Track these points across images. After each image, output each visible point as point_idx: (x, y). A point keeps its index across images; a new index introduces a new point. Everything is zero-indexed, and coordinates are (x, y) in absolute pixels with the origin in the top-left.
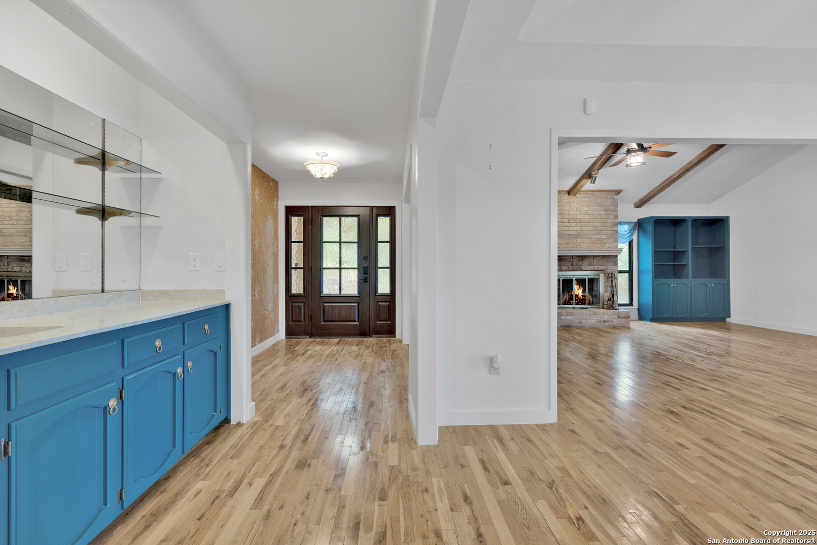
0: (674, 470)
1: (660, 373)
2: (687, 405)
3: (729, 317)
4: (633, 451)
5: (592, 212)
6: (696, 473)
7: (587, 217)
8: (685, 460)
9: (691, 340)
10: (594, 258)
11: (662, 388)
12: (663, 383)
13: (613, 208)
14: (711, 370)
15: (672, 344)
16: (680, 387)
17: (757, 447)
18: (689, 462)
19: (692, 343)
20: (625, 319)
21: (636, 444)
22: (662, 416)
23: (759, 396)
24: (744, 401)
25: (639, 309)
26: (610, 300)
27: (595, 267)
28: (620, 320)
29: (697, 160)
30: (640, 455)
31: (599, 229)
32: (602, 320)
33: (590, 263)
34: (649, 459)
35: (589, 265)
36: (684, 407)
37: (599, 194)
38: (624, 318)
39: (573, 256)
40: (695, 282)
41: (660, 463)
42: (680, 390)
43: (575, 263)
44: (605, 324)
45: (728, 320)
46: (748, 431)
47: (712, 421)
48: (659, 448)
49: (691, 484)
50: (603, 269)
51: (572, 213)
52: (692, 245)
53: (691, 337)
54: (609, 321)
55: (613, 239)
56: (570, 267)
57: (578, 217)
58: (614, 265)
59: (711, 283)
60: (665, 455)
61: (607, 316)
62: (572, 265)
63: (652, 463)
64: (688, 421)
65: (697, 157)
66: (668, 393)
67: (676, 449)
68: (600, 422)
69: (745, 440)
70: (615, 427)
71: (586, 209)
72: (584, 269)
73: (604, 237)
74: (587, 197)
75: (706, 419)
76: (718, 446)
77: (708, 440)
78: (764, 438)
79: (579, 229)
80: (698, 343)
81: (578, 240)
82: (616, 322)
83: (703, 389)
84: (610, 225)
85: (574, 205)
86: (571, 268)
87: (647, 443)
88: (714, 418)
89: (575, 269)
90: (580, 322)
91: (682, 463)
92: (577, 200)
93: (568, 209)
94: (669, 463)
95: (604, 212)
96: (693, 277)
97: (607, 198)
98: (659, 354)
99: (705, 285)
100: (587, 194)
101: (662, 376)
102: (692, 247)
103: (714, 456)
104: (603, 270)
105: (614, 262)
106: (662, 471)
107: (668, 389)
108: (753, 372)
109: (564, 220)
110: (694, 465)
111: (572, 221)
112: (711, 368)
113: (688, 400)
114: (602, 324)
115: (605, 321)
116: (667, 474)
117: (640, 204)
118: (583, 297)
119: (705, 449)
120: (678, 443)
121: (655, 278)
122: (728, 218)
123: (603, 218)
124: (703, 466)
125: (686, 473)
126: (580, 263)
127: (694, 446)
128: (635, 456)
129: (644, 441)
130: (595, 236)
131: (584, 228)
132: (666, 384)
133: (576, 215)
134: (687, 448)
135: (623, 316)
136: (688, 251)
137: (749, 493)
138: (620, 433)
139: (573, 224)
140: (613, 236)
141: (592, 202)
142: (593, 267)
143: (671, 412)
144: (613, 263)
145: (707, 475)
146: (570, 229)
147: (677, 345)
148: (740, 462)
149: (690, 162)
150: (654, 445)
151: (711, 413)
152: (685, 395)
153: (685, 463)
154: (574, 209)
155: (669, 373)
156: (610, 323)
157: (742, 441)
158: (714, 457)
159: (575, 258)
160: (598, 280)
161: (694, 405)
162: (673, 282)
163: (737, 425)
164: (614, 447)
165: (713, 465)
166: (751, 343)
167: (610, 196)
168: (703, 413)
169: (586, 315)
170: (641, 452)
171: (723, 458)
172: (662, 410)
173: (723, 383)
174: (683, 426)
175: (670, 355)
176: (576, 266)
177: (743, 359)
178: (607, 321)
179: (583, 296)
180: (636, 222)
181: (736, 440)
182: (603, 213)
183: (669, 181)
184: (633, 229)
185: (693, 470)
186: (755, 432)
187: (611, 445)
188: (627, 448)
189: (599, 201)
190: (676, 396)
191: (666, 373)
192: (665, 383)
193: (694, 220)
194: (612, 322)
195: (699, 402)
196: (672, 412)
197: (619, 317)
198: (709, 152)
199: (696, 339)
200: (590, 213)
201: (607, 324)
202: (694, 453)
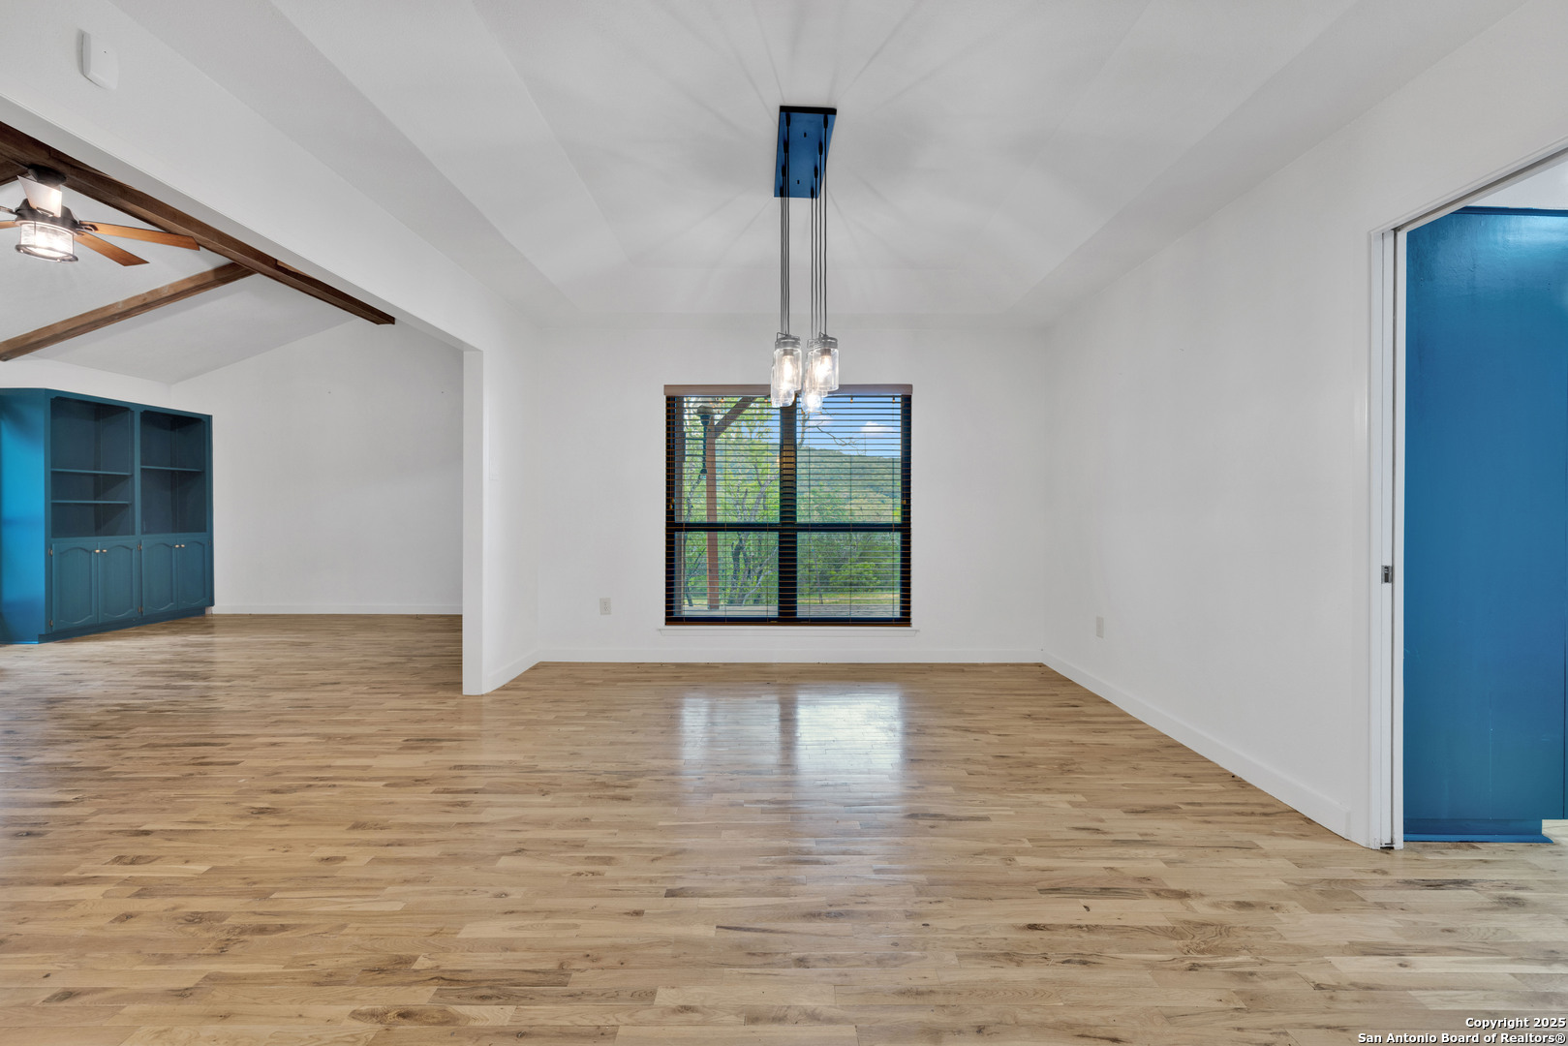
0: (354, 909)
1: (166, 746)
2: (276, 784)
3: (212, 604)
4: (262, 930)
6: (390, 889)
8: (358, 880)
9: (171, 662)
11: (200, 773)
12: (194, 764)
14: (256, 706)
15: (134, 678)
16: (232, 757)
17: (418, 799)
18: (367, 880)
19: (178, 667)
21: (255, 913)
22: (248, 829)
23: (355, 723)
24: (350, 738)
29: (172, 292)
30: (283, 928)
34: (304, 922)
36: (275, 792)
40: (149, 541)
41: (328, 915)
42: (237, 763)
45: (214, 610)
46: (392, 781)
47: (336, 792)
48: (302, 889)
49: (402, 912)
52: (142, 464)
53: (168, 657)
59: (180, 542)
60: (320, 894)
63: (315, 925)
64: (303, 812)
65: (171, 286)
66: (220, 778)
67: (325, 873)
68: (122, 921)
69: (400, 796)
70: (174, 909)
75: (324, 793)
76: (378, 827)
77: (357, 826)
78: (417, 781)
80: (190, 665)
83: (274, 744)
87: (273, 896)
88: (334, 786)
91: (358, 888)
94: (342, 903)
96: (143, 533)
98: (126, 708)
99: (168, 546)
101: (177, 752)
102: (142, 469)
103: (388, 845)
106: (344, 926)
107: (216, 772)
108: (319, 688)
110: (377, 880)
112: (252, 702)
113: (268, 775)
116: (358, 925)
119: (368, 844)
120: (323, 859)
121: (53, 536)
122: (209, 417)
124: (387, 872)
125: (379, 901)
127: (348, 848)
128: (273, 936)
129: (264, 896)
132: (201, 764)
134: (344, 859)
136: (132, 476)
137: (467, 867)
138: (198, 913)
143: (259, 813)
145: (406, 881)
147: (149, 678)
148: (422, 833)
149: (156, 291)
150: (287, 890)
151: (322, 779)
152: (254, 769)
153: (362, 885)
155: (187, 740)
157: (399, 799)
158: (390, 848)
161: (286, 779)
162: (99, 546)
163: (370, 779)
164: (214, 951)
165: (398, 861)
166: (278, 643)
168: (310, 786)
170: (280, 921)
171: (400, 840)
172: (242, 817)
173: (294, 722)
174: (302, 825)
175: (155, 704)
177: (288, 672)
181: (390, 803)
183: (99, 316)
185: (384, 888)
186: (400, 778)
187: (202, 951)
188: (243, 931)
190: (242, 778)
191: (181, 741)
192: (192, 762)
193: (143, 411)
195: (289, 769)
196: (262, 811)
198: (199, 283)
199: (180, 657)
202: (358, 861)
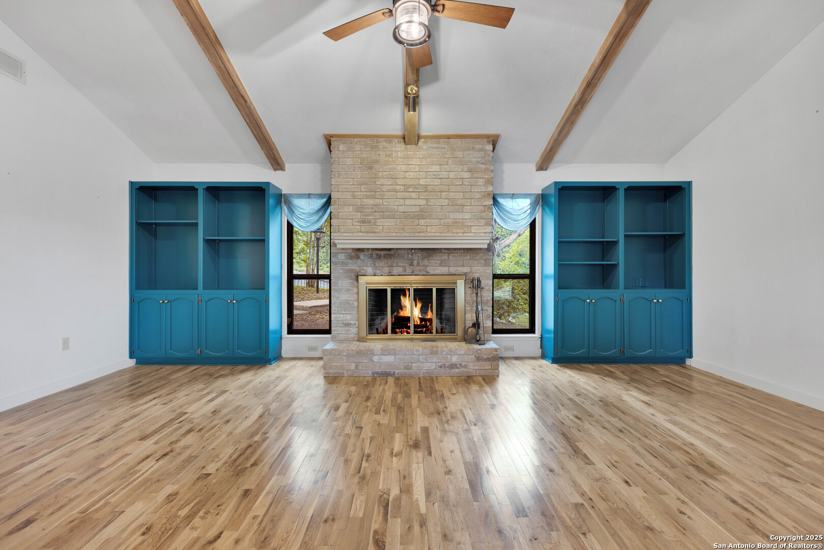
3: (691, 356)
5: (447, 173)
7: (437, 182)
10: (449, 254)
13: (483, 166)
20: (489, 363)
25: (542, 338)
26: (474, 325)
27: (451, 268)
28: (479, 363)
31: (459, 202)
32: (447, 364)
33: (442, 261)
35: (441, 265)
37: (458, 142)
38: (488, 359)
39: (412, 249)
40: (629, 294)
43: (415, 262)
44: (453, 370)
45: (689, 362)
50: (465, 271)
51: (412, 175)
52: (626, 231)
54: (461, 365)
55: (483, 221)
56: (408, 268)
57: (422, 182)
58: (485, 266)
59: (660, 296)
61: (456, 357)
62: (412, 264)
71: (436, 168)
72: (432, 272)
73: (467, 216)
74: (437, 148)
79: (423, 202)
81: (422, 222)
82: (473, 367)
84: (478, 196)
85: (414, 161)
86: (409, 271)
89: (416, 273)
90: (407, 368)
92: (420, 154)
93: (404, 168)
95: (467, 173)
96: (626, 287)
97: (473, 148)
100: (438, 143)
102: (625, 235)
104: (465, 274)
105: (485, 260)
109: (398, 187)
111: (411, 190)
114: (448, 370)
115: (453, 366)
117: (543, 165)
118: (421, 322)
121: (559, 288)
122: (689, 184)
123: (466, 183)
126: (426, 262)
130: (452, 215)
131: (432, 202)
133: (419, 179)
135: (485, 357)
136: (619, 241)
139: (413, 195)
140: (484, 214)
141: (447, 156)
142: (447, 268)
144: (483, 261)
146: (408, 202)
154: (415, 168)
156: (463, 370)
159: (415, 253)
160: (453, 291)
162: (593, 295)
167: (478, 147)
169: (419, 355)
176: (418, 267)
178: (456, 365)
179: (421, 320)
180: (539, 194)
182: (466, 175)
183: (569, 112)
184: (534, 206)
189: (460, 154)
193: (629, 187)
194: (465, 366)
197: (478, 359)
200: (444, 174)
201: (457, 370)
